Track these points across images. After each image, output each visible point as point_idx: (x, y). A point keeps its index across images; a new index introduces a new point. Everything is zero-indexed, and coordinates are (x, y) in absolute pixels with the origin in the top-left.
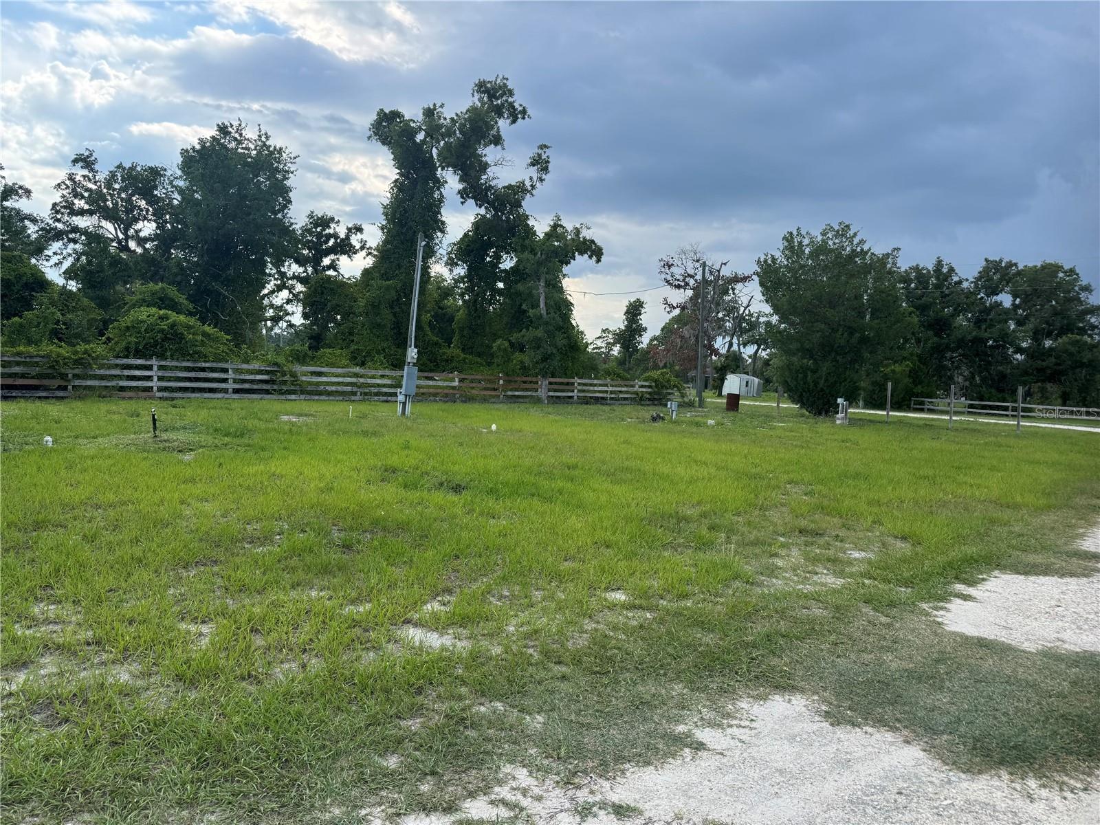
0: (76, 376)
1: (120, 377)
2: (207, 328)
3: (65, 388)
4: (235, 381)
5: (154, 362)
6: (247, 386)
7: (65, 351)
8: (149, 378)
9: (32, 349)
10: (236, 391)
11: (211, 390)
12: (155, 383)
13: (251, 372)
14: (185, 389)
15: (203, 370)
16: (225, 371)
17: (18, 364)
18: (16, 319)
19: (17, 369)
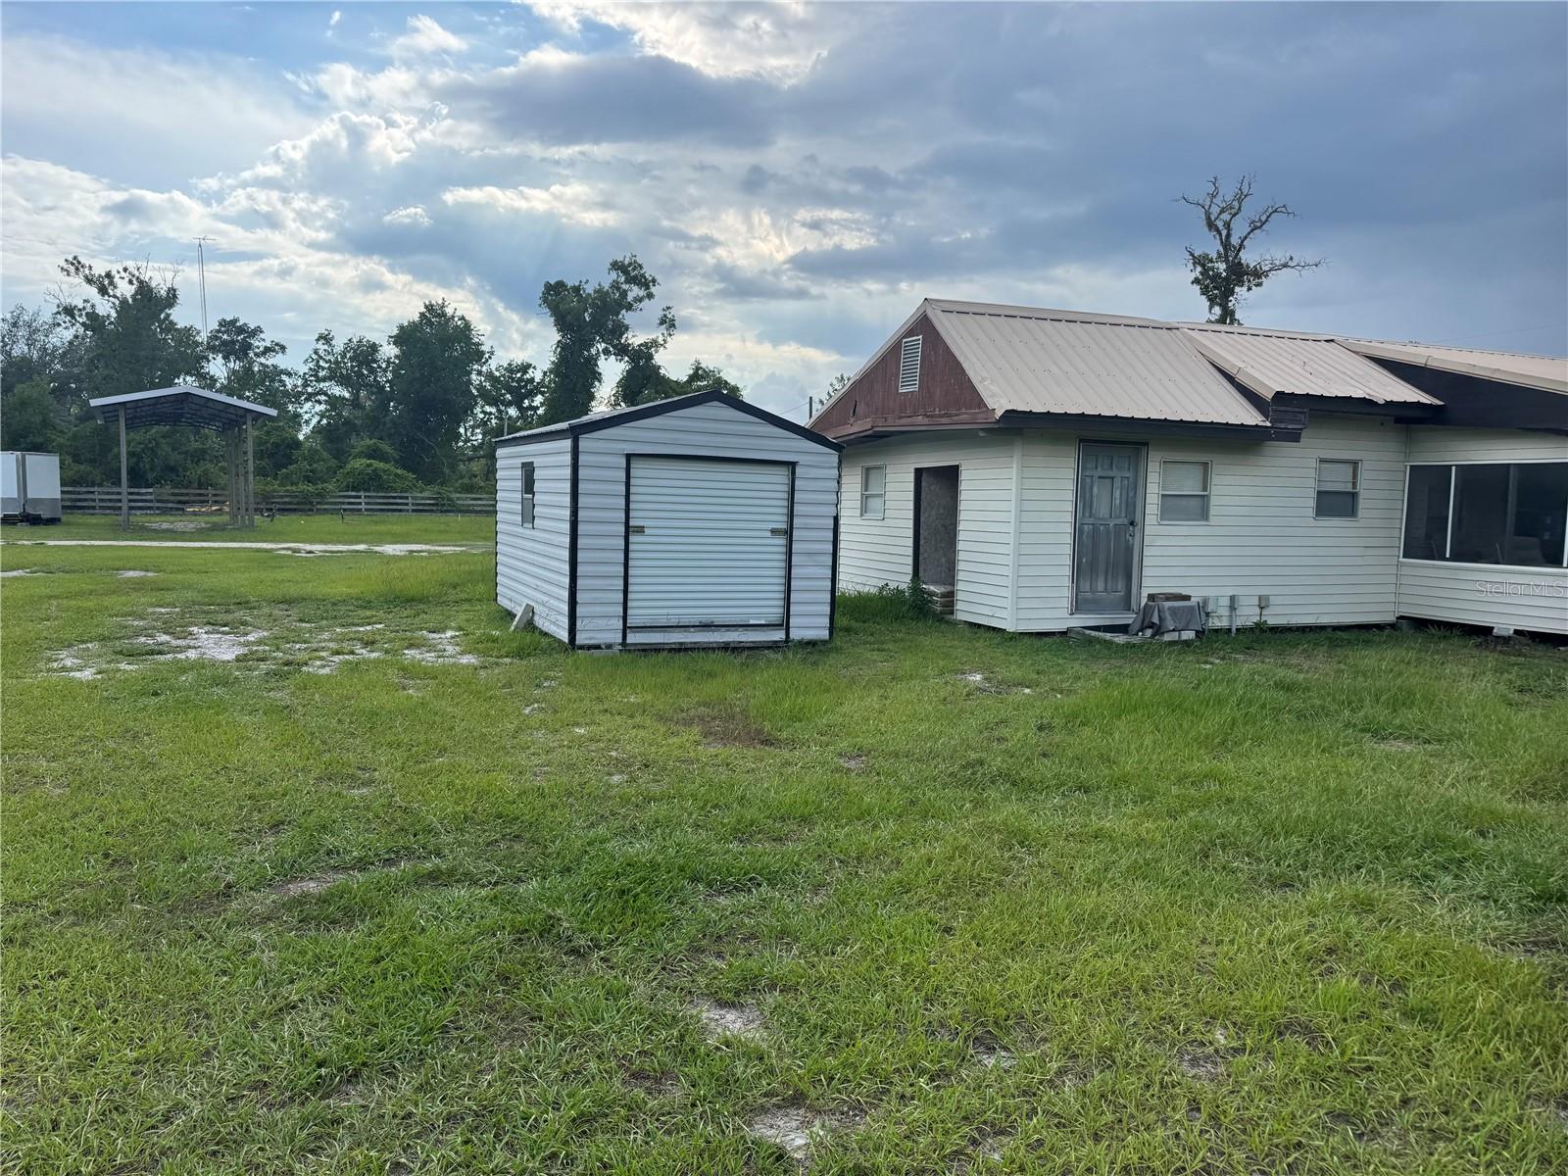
0: (318, 503)
1: (343, 503)
2: (399, 471)
3: (312, 510)
4: (413, 504)
5: (362, 493)
6: (420, 508)
7: (311, 488)
8: (360, 503)
9: (294, 488)
10: (413, 511)
11: (400, 510)
12: (363, 507)
13: (423, 498)
14: (383, 510)
15: (394, 498)
16: (407, 498)
17: (287, 496)
18: (284, 470)
19: (286, 500)
